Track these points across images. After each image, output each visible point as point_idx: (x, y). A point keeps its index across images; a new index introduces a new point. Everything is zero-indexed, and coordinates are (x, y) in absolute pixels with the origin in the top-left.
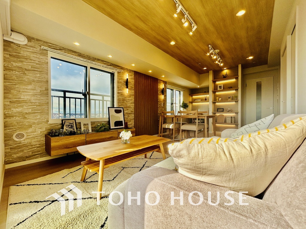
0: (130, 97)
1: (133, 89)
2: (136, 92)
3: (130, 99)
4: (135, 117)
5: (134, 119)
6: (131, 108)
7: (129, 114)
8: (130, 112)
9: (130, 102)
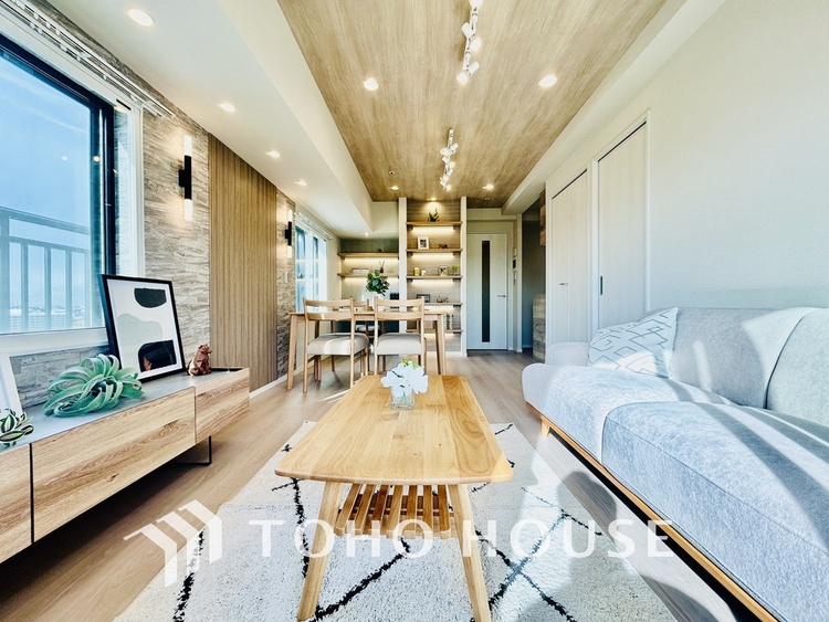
0: (194, 238)
1: (204, 206)
2: (216, 221)
3: (195, 244)
4: (211, 323)
5: (211, 329)
6: (200, 286)
7: (193, 309)
8: (195, 303)
9: (196, 260)
